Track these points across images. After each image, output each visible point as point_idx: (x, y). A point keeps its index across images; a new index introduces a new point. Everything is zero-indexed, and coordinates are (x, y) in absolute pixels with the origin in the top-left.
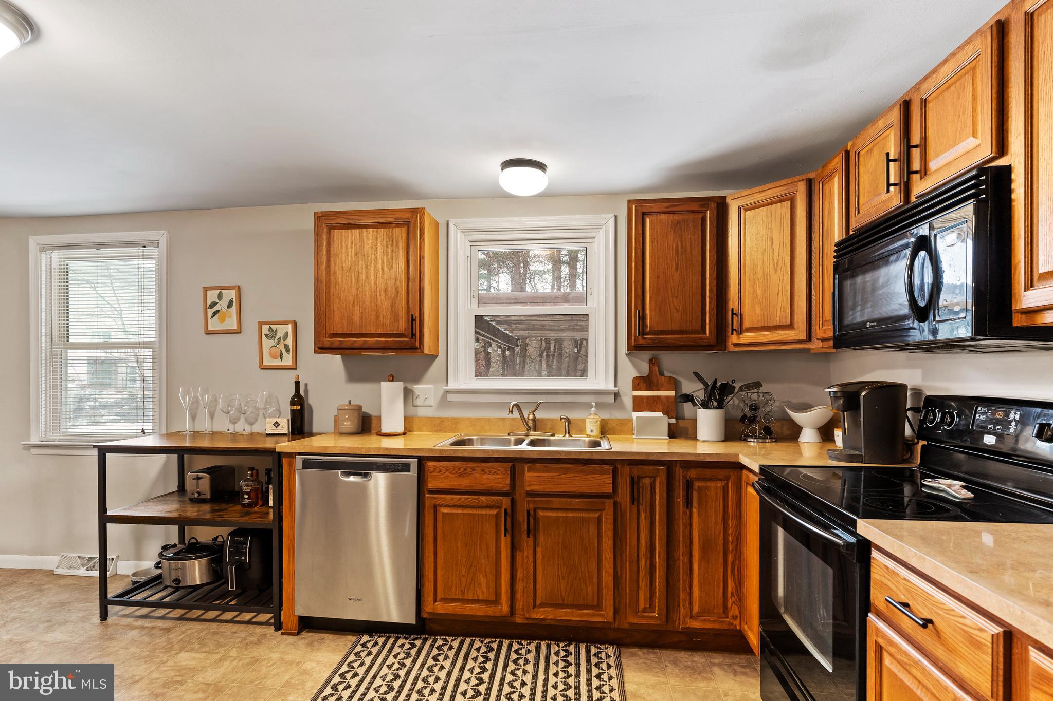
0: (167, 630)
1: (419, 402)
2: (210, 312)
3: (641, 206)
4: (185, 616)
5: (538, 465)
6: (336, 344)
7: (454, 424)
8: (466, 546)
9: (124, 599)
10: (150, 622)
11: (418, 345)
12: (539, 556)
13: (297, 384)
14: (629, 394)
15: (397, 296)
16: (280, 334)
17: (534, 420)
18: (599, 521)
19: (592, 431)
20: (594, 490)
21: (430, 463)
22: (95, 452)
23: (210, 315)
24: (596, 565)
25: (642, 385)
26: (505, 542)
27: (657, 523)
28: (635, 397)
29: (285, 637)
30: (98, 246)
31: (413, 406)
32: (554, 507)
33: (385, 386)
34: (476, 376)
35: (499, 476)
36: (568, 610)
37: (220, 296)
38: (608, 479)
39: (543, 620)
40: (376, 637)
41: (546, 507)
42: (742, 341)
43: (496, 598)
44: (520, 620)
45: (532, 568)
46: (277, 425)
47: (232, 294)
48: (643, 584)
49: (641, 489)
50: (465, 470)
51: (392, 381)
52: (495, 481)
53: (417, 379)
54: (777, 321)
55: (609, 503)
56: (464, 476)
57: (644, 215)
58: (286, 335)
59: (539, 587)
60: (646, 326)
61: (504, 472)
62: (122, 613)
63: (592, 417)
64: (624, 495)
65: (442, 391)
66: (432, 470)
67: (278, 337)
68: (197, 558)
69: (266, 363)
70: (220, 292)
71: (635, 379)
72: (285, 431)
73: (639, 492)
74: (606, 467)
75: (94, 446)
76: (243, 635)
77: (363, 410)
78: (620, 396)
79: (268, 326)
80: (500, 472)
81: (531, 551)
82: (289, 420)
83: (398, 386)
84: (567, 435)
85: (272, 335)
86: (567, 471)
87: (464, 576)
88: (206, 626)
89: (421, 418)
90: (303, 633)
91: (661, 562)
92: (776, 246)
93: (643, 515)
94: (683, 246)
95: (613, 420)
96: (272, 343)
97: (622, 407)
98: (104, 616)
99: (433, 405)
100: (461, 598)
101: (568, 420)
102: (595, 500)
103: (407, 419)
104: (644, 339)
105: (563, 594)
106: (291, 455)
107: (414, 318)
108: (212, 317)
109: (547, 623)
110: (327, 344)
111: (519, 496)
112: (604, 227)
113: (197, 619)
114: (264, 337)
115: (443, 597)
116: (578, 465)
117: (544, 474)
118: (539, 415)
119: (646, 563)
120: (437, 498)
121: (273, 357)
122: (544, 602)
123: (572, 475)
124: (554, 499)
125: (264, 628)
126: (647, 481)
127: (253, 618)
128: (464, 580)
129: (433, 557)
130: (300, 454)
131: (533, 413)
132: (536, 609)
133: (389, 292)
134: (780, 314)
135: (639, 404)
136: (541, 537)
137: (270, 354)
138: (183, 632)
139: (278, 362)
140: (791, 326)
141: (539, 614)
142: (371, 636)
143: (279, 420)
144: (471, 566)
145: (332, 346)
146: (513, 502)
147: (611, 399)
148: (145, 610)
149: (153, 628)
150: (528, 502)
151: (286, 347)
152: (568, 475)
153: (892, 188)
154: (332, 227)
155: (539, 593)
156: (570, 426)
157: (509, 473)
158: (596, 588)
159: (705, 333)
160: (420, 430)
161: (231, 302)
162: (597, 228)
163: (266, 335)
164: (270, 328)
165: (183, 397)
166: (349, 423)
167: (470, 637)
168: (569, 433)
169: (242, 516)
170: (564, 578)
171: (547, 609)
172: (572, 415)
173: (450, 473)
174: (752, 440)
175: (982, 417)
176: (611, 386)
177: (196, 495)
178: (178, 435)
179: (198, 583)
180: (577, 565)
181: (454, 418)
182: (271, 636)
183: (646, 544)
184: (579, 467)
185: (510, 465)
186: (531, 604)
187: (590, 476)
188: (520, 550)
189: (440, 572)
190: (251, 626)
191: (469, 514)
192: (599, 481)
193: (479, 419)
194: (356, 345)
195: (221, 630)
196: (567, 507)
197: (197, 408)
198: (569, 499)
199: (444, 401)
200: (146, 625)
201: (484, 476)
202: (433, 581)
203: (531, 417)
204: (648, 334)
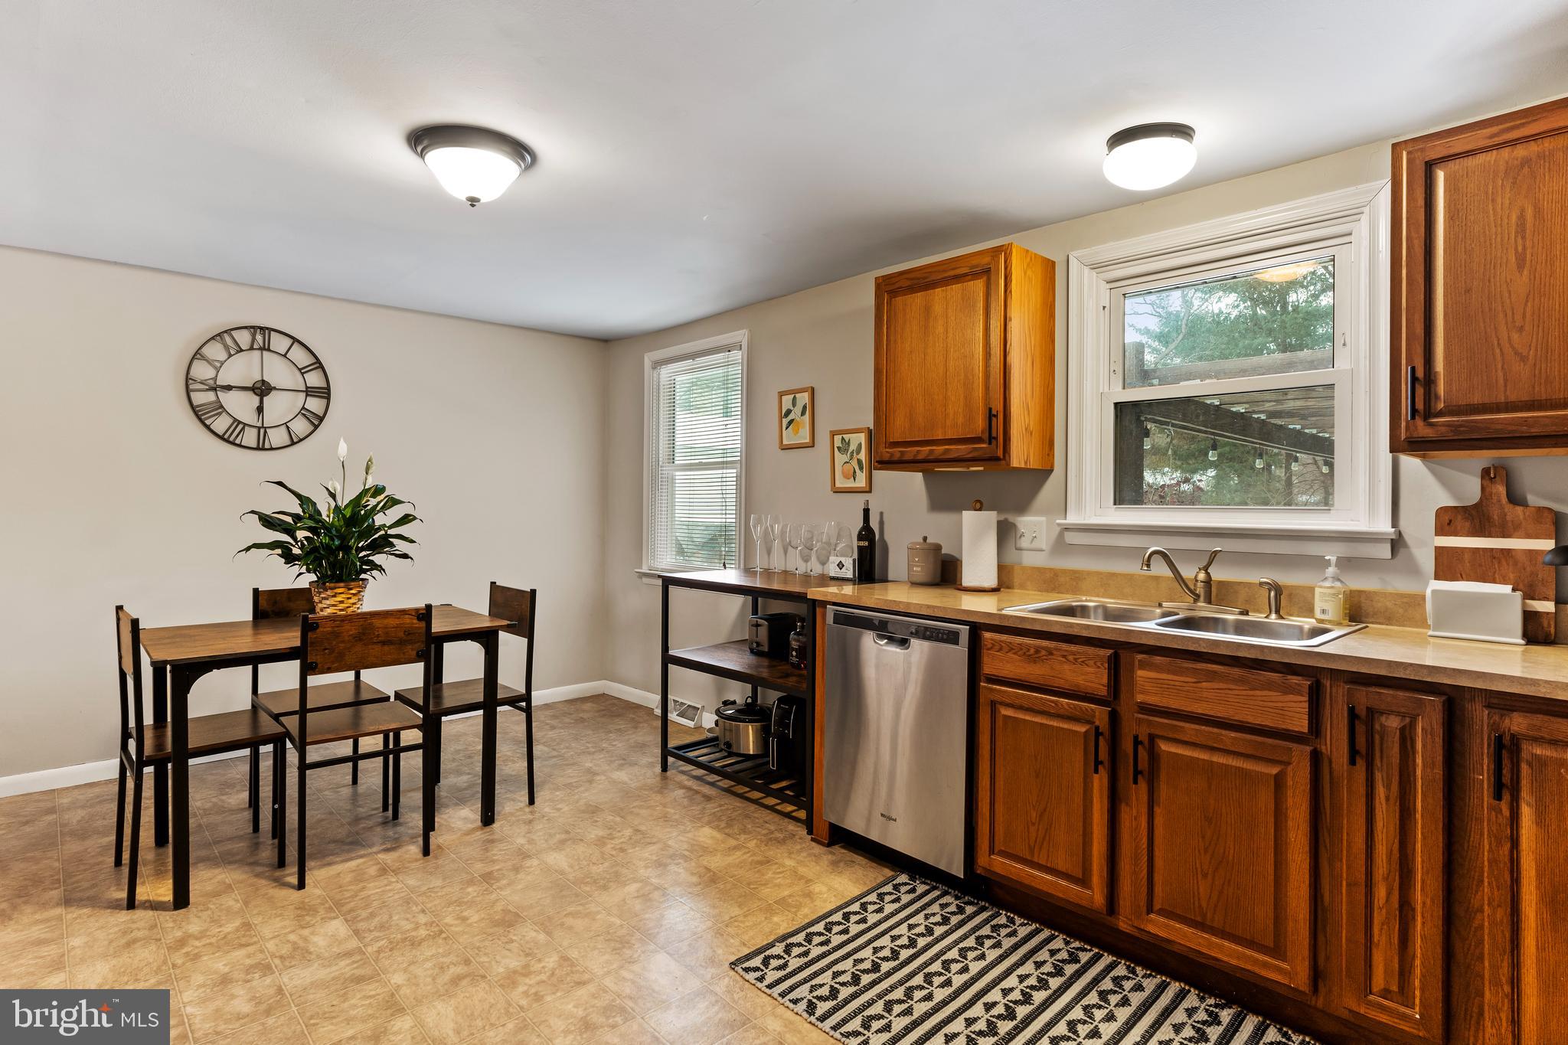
0: (708, 798)
1: (1024, 543)
2: (785, 422)
3: (1422, 150)
4: (732, 789)
5: (1158, 659)
6: (897, 456)
7: (1075, 580)
8: (1037, 776)
9: (680, 753)
10: (700, 786)
11: (1000, 453)
12: (1159, 821)
13: (866, 512)
14: (1425, 543)
15: (973, 382)
16: (853, 447)
17: (1208, 582)
18: (1279, 782)
19: (1323, 611)
20: (1268, 722)
21: (987, 635)
22: (660, 582)
23: (784, 426)
24: (1271, 870)
25: (1459, 522)
26: (1099, 782)
27: (1419, 816)
28: (1440, 552)
29: (814, 844)
30: (693, 356)
31: (1016, 549)
32: (1186, 739)
33: (968, 516)
34: (1116, 503)
35: (1091, 670)
36: (1213, 939)
37: (794, 402)
38: (1301, 705)
39: (1168, 941)
40: (918, 882)
41: (1170, 736)
43: (1084, 874)
44: (1125, 926)
45: (1145, 841)
46: (841, 565)
47: (806, 398)
48: (1384, 937)
49: (1377, 737)
50: (1037, 652)
51: (980, 509)
52: (1083, 677)
53: (1022, 508)
55: (1300, 756)
56: (1035, 662)
57: (1430, 167)
58: (860, 446)
59: (1158, 878)
60: (1437, 397)
61: (1099, 664)
62: (681, 768)
63: (1327, 584)
64: (1336, 742)
65: (1058, 529)
66: (989, 646)
67: (850, 451)
68: (750, 721)
69: (838, 485)
70: (795, 397)
71: (1441, 512)
72: (850, 575)
73: (1373, 742)
74: (1295, 680)
75: (659, 576)
76: (772, 828)
77: (944, 551)
78: (1405, 545)
79: (840, 437)
80: (1091, 663)
81: (1144, 810)
82: (854, 560)
83: (990, 517)
84: (1273, 616)
85: (844, 448)
86: (1212, 676)
87: (1033, 824)
88: (744, 805)
89: (1024, 568)
90: (837, 847)
91: (1428, 901)
93: (1381, 791)
95: (1385, 595)
96: (845, 458)
97: (1413, 570)
98: (665, 768)
99: (1044, 547)
100: (1029, 858)
101: (1278, 589)
102: (1269, 741)
103: (1002, 569)
104: (1432, 425)
105: (1204, 904)
106: (824, 604)
107: (994, 412)
108: (787, 428)
109: (1175, 948)
110: (886, 457)
111: (1125, 709)
112: (1366, 210)
113: (771, 808)
114: (836, 449)
115: (1003, 849)
116: (1236, 669)
117: (1170, 677)
118: (1218, 574)
119: (1389, 894)
120: (995, 690)
121: (846, 477)
122: (1167, 908)
123: (1222, 685)
124: (1187, 725)
125: (799, 827)
126: (1393, 723)
127: (762, 798)
128: (1033, 829)
129: (988, 783)
130: (834, 604)
131: (1206, 569)
132: (1152, 916)
133: (962, 377)
135: (1448, 565)
136: (1164, 791)
137: (843, 473)
138: (721, 806)
139: (850, 484)
141: (1158, 926)
142: (912, 878)
143: (843, 560)
144: (1045, 810)
145: (892, 459)
146: (1114, 718)
147: (1385, 551)
148: (700, 772)
149: (697, 792)
150: (1139, 721)
151: (859, 462)
152: (1216, 685)
154: (894, 293)
155: (1158, 889)
156: (1280, 598)
157: (1106, 665)
158: (1271, 915)
160: (1022, 587)
161: (805, 407)
162: (1354, 214)
163: (839, 448)
164: (843, 439)
165: (755, 527)
166: (919, 569)
167: (1052, 929)
168: (1277, 612)
169: (780, 677)
170: (1205, 876)
171: (1172, 923)
172: (1287, 578)
173: (1014, 654)
176: (1384, 526)
177: (755, 645)
178: (768, 573)
179: (751, 752)
180: (1231, 858)
181: (1074, 572)
182: (800, 838)
183: (1390, 854)
184: (1236, 672)
185: (1110, 652)
186: (1143, 903)
187: (1258, 693)
188: (1127, 804)
189: (999, 808)
190: (786, 820)
191: (1042, 724)
192: (1280, 705)
193: (1113, 575)
195: (756, 815)
196: (1210, 744)
198: (1215, 730)
199: (1060, 545)
200: (695, 788)
201: (1066, 667)
202: (988, 819)
203: (1202, 576)
204: (1440, 414)
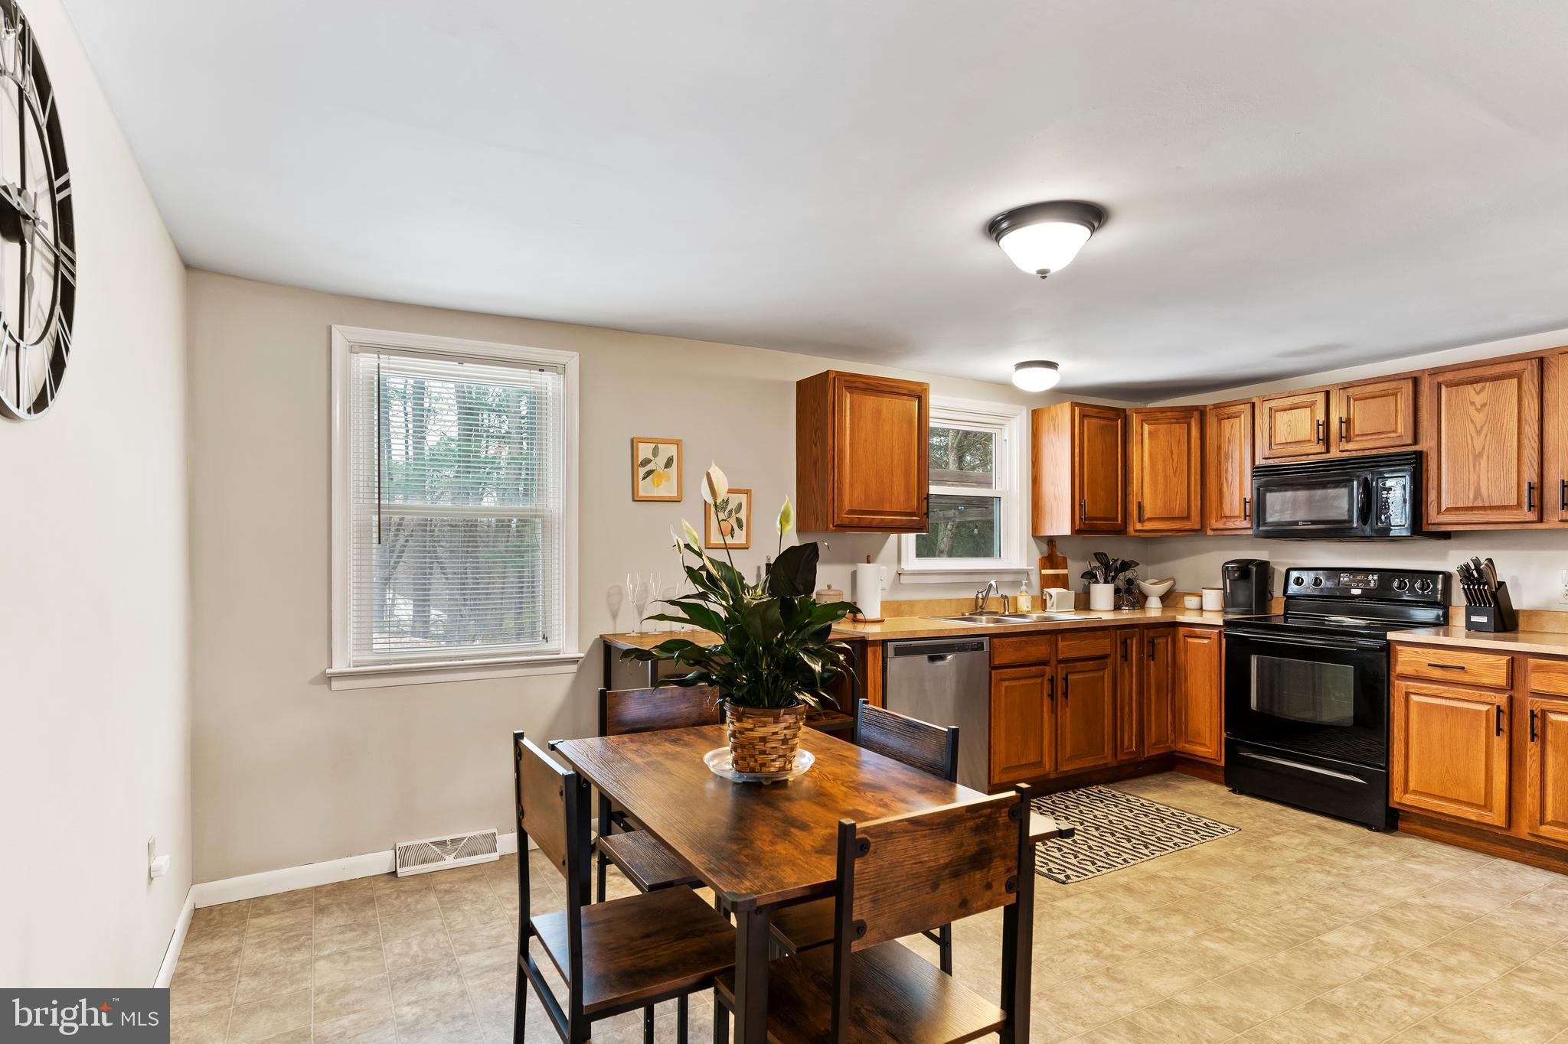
2: (642, 471)
3: (1082, 409)
5: (1067, 635)
8: (1021, 715)
15: (910, 473)
16: (732, 505)
18: (1104, 678)
20: (1100, 653)
23: (641, 476)
25: (1047, 564)
27: (1134, 675)
28: (1043, 576)
33: (866, 567)
34: (918, 555)
35: (1043, 647)
36: (1086, 759)
37: (655, 452)
38: (1108, 643)
39: (1069, 771)
41: (1073, 671)
42: (1145, 528)
43: (1041, 759)
44: (1061, 774)
47: (672, 450)
50: (1021, 644)
51: (869, 562)
52: (1040, 652)
54: (1176, 514)
56: (1020, 650)
57: (1083, 417)
58: (740, 506)
61: (1046, 644)
63: (1024, 594)
64: (1117, 655)
65: (894, 574)
66: (997, 646)
67: (729, 508)
69: (713, 540)
70: (656, 446)
71: (1042, 559)
78: (1029, 575)
80: (1043, 643)
87: (1020, 743)
92: (1175, 457)
93: (1127, 670)
94: (1106, 447)
96: (722, 515)
100: (1018, 764)
104: (1084, 524)
105: (1084, 744)
106: (882, 642)
108: (644, 479)
112: (1017, 417)
115: (1005, 766)
117: (1071, 643)
119: (1128, 709)
120: (1001, 673)
121: (723, 532)
124: (1078, 664)
126: (1129, 642)
128: (1019, 746)
130: (896, 640)
132: (1072, 761)
133: (903, 468)
134: (1178, 507)
135: (1046, 581)
136: (1070, 697)
139: (728, 540)
140: (1188, 518)
141: (1069, 766)
145: (851, 523)
147: (1025, 577)
150: (1062, 668)
151: (739, 521)
152: (1086, 642)
153: (1321, 442)
157: (1049, 643)
158: (1102, 735)
159: (1117, 521)
161: (670, 461)
162: (1008, 417)
170: (1083, 730)
173: (1010, 648)
174: (1125, 608)
175: (1346, 579)
176: (1025, 566)
181: (910, 601)
185: (1049, 636)
191: (1023, 685)
193: (930, 601)
194: (874, 524)
196: (1085, 669)
197: (620, 602)
199: (895, 585)
